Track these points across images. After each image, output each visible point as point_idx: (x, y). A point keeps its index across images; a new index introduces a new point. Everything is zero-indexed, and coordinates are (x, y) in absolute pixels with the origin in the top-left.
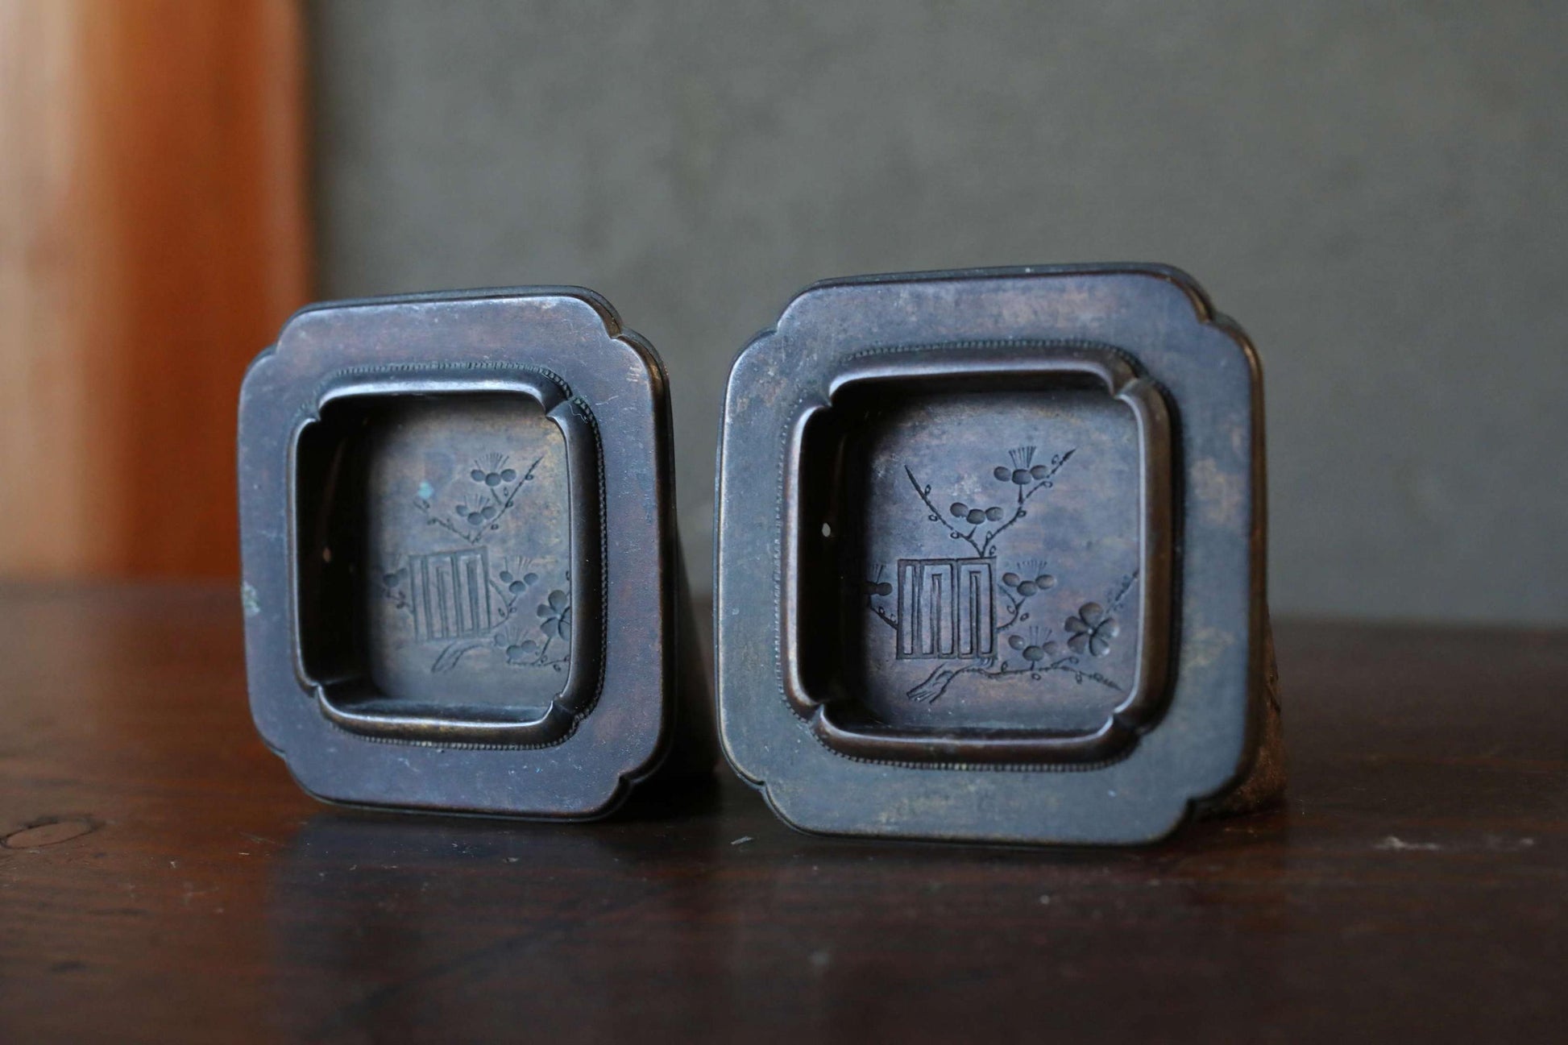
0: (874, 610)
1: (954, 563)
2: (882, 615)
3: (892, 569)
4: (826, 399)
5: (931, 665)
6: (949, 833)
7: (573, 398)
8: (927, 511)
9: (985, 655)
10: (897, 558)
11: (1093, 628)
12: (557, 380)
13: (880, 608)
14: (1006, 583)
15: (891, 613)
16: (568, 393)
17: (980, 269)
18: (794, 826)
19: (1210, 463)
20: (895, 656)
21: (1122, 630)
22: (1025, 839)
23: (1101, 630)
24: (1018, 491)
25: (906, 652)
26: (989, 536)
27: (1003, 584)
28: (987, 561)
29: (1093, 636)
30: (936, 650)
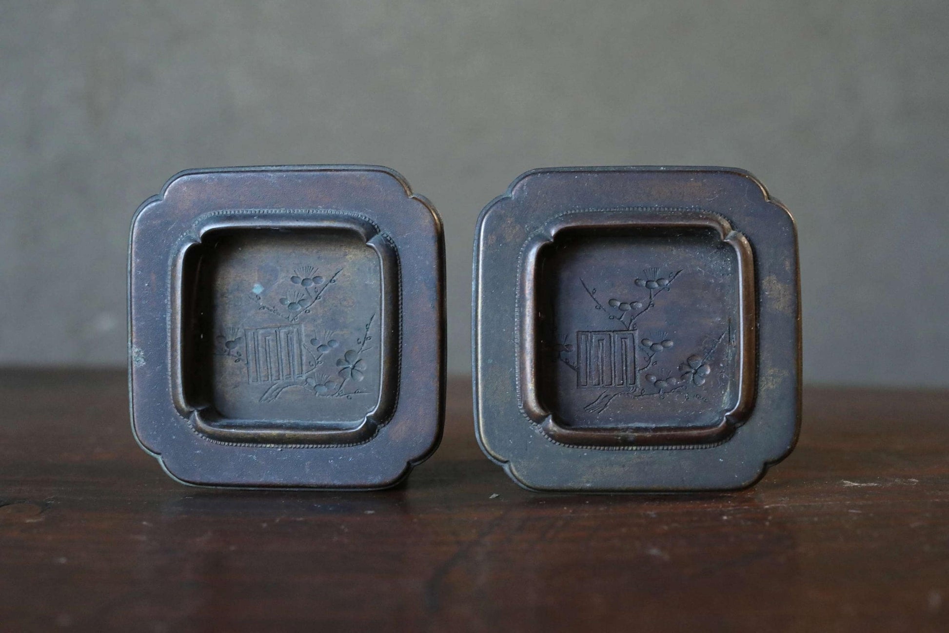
0: (562, 360)
1: (612, 334)
2: (567, 363)
3: (573, 336)
4: (549, 238)
5: (598, 391)
6: (627, 486)
7: (382, 233)
8: (595, 304)
9: (631, 386)
10: (577, 330)
11: (695, 370)
12: (371, 222)
13: (566, 359)
14: (643, 345)
15: (574, 361)
16: (378, 230)
17: (633, 166)
18: (528, 486)
19: (773, 278)
20: (576, 387)
21: (712, 370)
22: (670, 488)
23: (698, 371)
24: (649, 292)
25: (582, 384)
26: (632, 318)
27: (641, 345)
28: (632, 332)
29: (694, 374)
30: (601, 383)
